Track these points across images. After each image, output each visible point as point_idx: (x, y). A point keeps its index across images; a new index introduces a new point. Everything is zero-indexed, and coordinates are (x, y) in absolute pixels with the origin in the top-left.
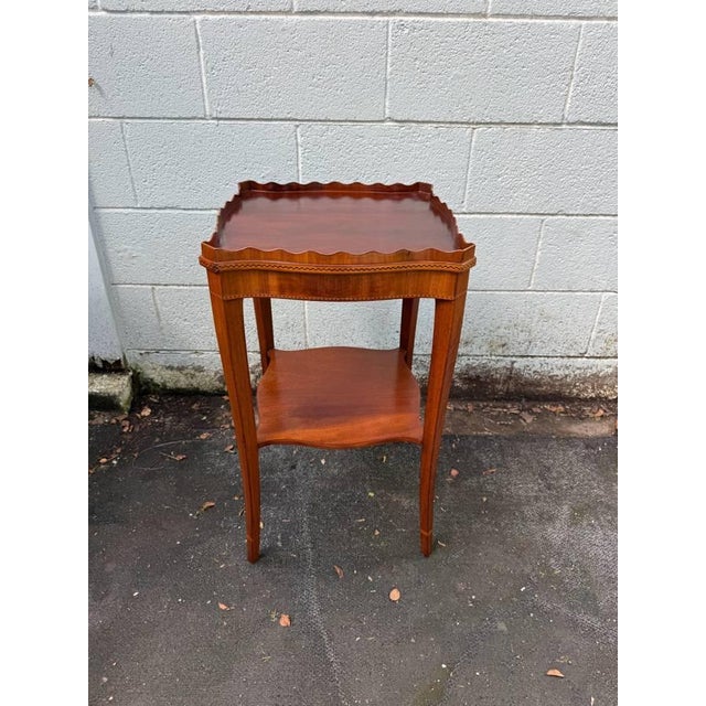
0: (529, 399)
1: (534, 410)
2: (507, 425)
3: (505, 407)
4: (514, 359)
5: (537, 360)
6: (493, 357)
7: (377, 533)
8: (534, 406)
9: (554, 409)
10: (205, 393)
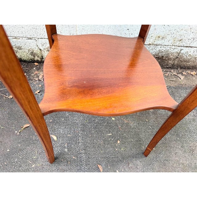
0: (181, 68)
1: (184, 73)
2: (173, 81)
3: (170, 72)
4: (182, 48)
5: (193, 49)
6: (173, 47)
7: (119, 142)
8: (183, 71)
9: (192, 73)
10: (25, 61)
